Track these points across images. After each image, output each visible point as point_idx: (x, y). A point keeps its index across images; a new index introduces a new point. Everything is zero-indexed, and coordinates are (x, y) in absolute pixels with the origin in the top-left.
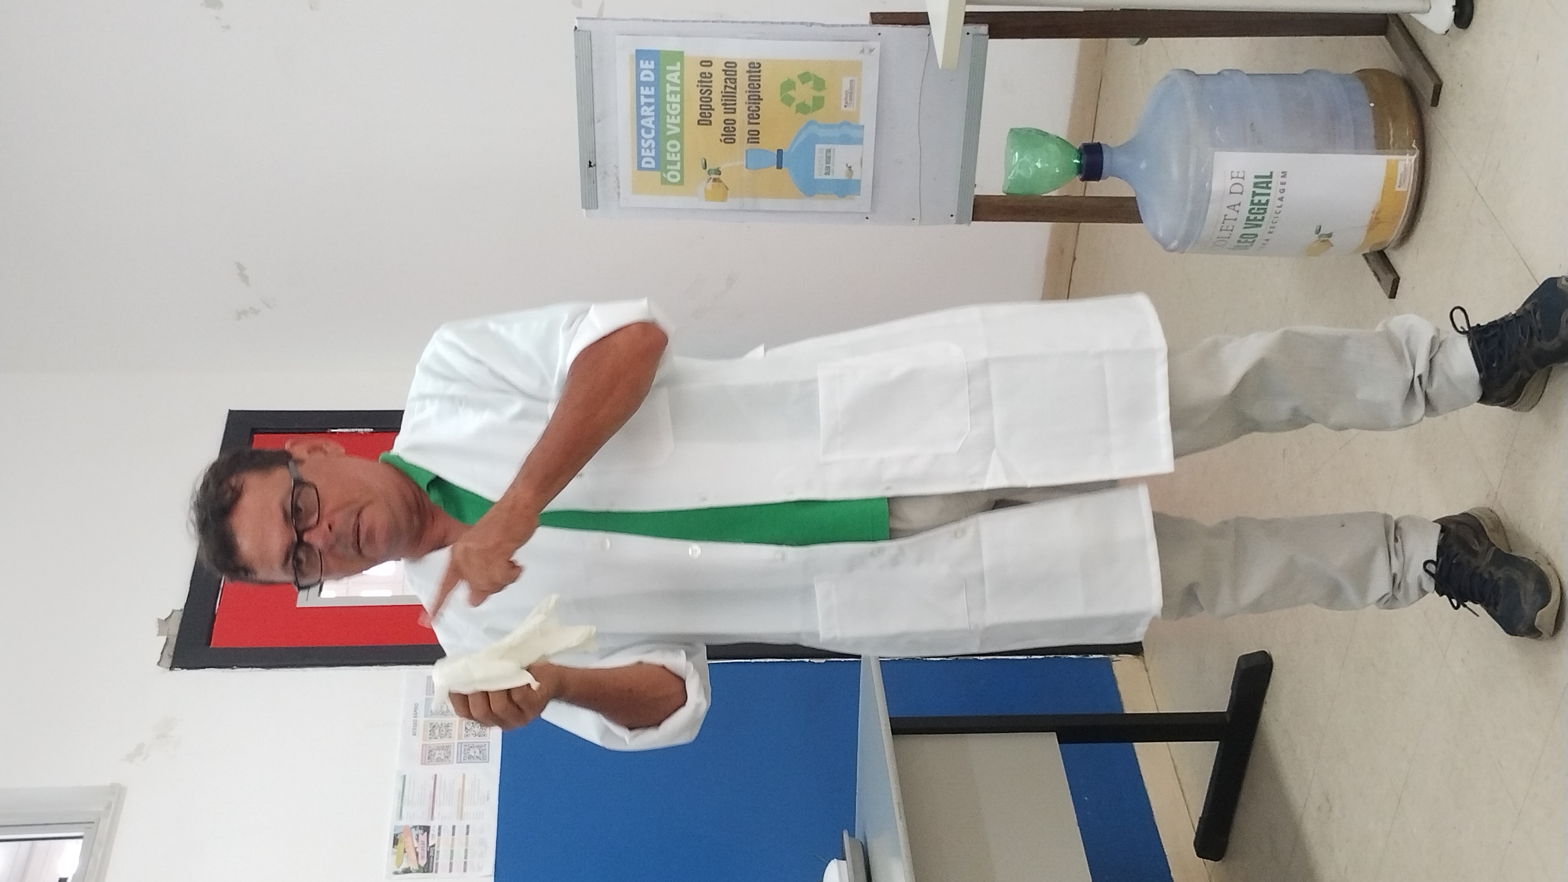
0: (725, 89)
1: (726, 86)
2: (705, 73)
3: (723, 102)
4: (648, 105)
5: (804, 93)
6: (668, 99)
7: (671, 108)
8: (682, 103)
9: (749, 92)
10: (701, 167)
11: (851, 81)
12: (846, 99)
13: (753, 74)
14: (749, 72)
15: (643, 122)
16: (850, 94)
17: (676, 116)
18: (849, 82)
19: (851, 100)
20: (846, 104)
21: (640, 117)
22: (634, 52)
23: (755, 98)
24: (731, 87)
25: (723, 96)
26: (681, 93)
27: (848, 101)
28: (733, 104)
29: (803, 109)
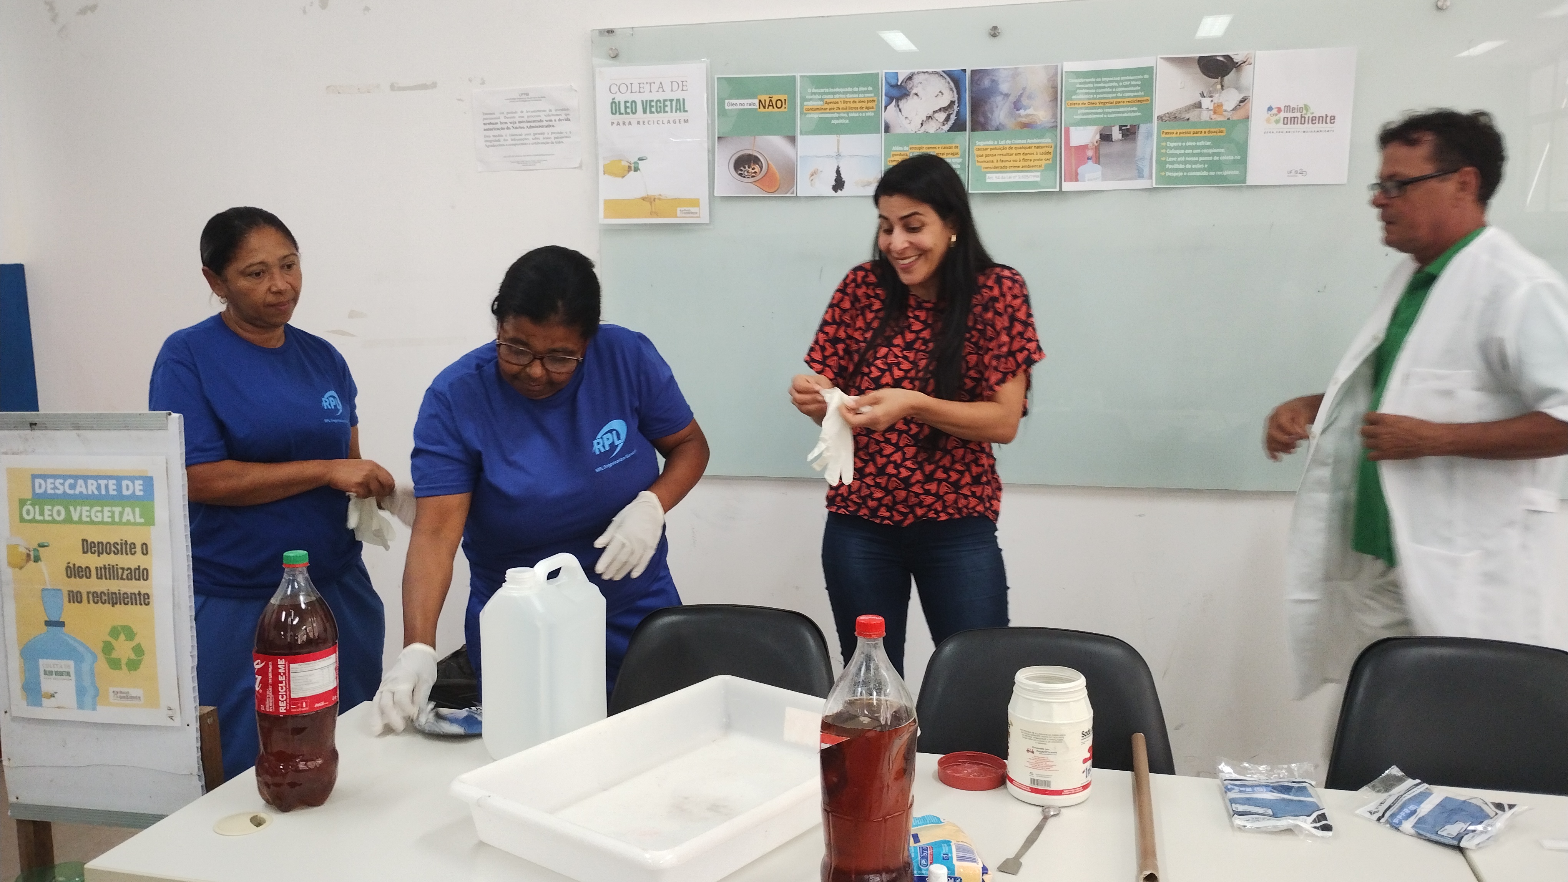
0: (121, 568)
1: (123, 569)
2: (135, 548)
3: (107, 566)
4: (99, 488)
5: (123, 649)
6: (106, 509)
7: (98, 511)
8: (103, 523)
9: (119, 593)
10: (41, 541)
11: (139, 698)
12: (121, 692)
13: (138, 597)
14: (139, 594)
15: (81, 482)
16: (126, 697)
17: (89, 516)
18: (139, 695)
19: (121, 697)
20: (116, 693)
21: (85, 478)
22: (150, 475)
23: (114, 599)
24: (123, 572)
25: (113, 566)
26: (113, 523)
27: (119, 695)
28: (105, 575)
29: (108, 648)
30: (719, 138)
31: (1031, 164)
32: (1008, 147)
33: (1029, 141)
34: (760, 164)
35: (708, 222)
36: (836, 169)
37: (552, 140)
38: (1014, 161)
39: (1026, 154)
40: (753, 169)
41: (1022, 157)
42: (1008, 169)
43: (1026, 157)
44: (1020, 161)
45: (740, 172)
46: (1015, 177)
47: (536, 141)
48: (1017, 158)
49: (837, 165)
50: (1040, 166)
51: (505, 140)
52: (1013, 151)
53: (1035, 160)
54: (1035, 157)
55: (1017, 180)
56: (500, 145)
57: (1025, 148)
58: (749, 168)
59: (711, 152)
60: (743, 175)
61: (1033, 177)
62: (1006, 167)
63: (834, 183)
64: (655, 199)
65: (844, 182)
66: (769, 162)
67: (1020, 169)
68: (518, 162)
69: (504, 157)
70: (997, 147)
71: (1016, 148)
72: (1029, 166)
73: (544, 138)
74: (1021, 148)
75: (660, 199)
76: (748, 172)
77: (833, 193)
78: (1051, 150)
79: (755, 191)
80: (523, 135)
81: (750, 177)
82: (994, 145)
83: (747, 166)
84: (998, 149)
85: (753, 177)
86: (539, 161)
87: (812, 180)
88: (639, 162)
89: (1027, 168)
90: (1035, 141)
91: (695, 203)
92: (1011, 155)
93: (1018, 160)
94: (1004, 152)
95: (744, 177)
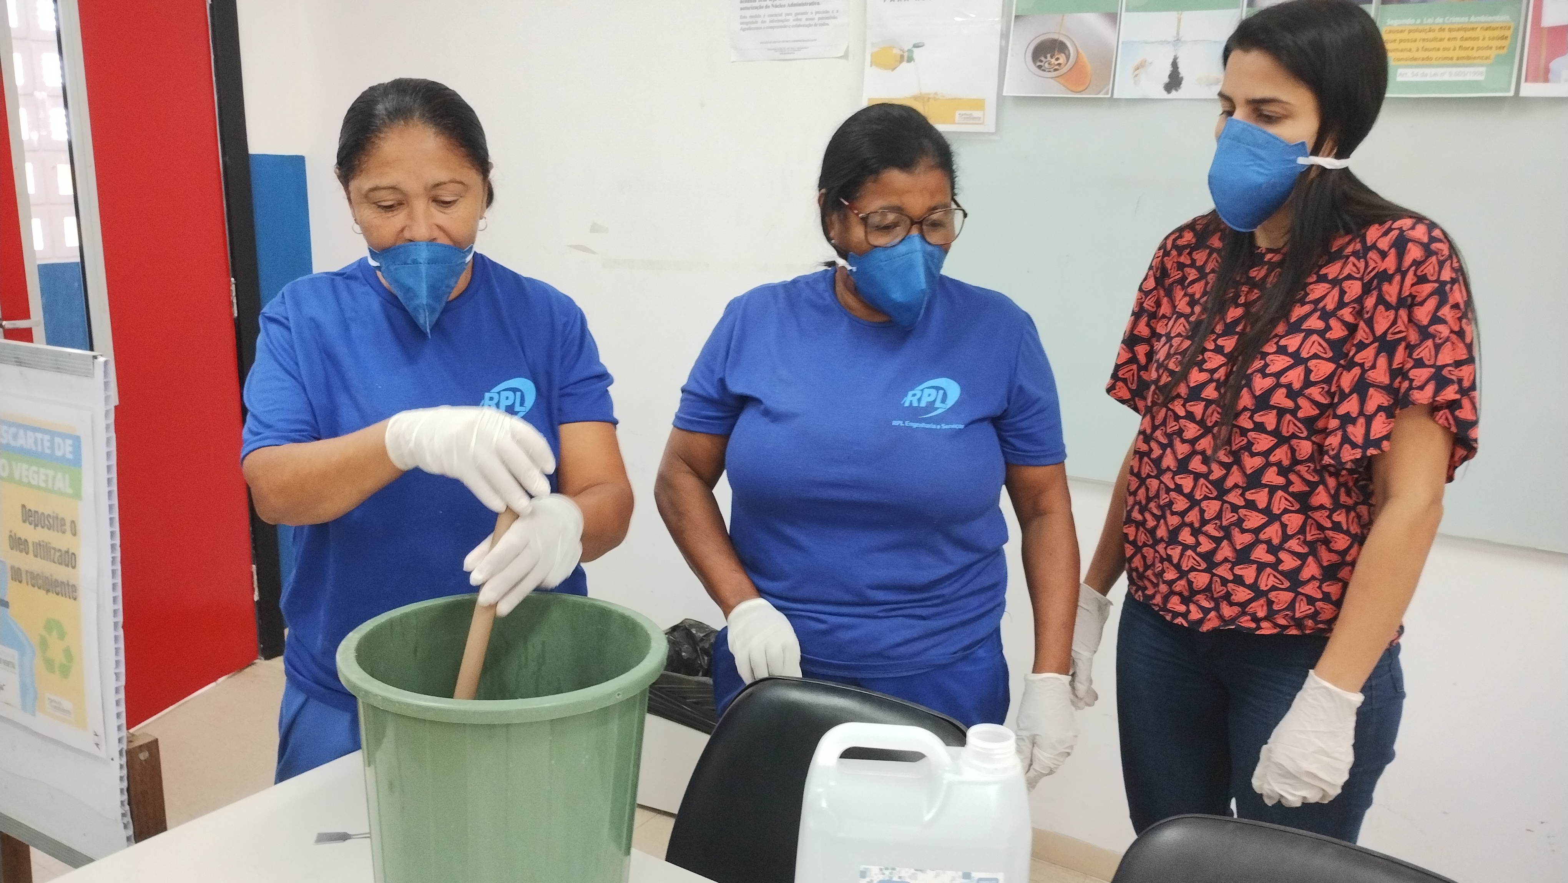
1: (54, 549)
2: (65, 525)
3: (42, 544)
4: (36, 442)
5: (56, 651)
6: (42, 470)
7: (35, 472)
8: (38, 488)
9: (51, 579)
11: (70, 713)
12: (55, 701)
13: (67, 587)
14: (68, 583)
15: (21, 432)
17: (27, 477)
18: (69, 710)
19: (55, 707)
20: (51, 701)
21: (26, 428)
22: (78, 434)
23: (48, 585)
24: (55, 554)
25: (47, 543)
26: (46, 490)
27: (54, 704)
28: (41, 554)
29: (44, 644)
30: (1017, 17)
31: (1474, 53)
32: (1438, 27)
33: (1473, 19)
34: (1067, 52)
35: (993, 130)
36: (1171, 60)
37: (816, 21)
38: (1445, 49)
39: (1466, 39)
40: (1057, 59)
41: (1458, 43)
42: (1433, 62)
43: (1466, 44)
44: (1455, 49)
45: (1039, 64)
46: (1443, 74)
47: (798, 23)
48: (1451, 44)
49: (1174, 54)
50: (1487, 58)
51: (763, 22)
52: (1447, 35)
53: (1479, 49)
54: (1480, 43)
55: (1446, 78)
56: (757, 28)
57: (1465, 30)
58: (1052, 57)
59: (1005, 36)
60: (1043, 68)
61: (1474, 74)
62: (1431, 59)
63: (1166, 80)
64: (929, 99)
65: (1182, 78)
66: (1080, 50)
67: (1454, 61)
68: (776, 50)
69: (761, 43)
70: (1421, 27)
71: (1450, 30)
72: (1468, 58)
73: (807, 19)
74: (1459, 30)
75: (935, 99)
76: (1049, 64)
77: (1164, 95)
78: (1508, 33)
79: (1057, 90)
80: (784, 15)
81: (1052, 70)
82: (1415, 24)
83: (1049, 56)
84: (1421, 31)
85: (1056, 70)
86: (799, 49)
87: (1136, 76)
88: (915, 50)
89: (1466, 61)
90: (1483, 18)
91: (979, 104)
92: (1441, 40)
93: (1452, 48)
94: (1431, 35)
95: (1044, 70)
